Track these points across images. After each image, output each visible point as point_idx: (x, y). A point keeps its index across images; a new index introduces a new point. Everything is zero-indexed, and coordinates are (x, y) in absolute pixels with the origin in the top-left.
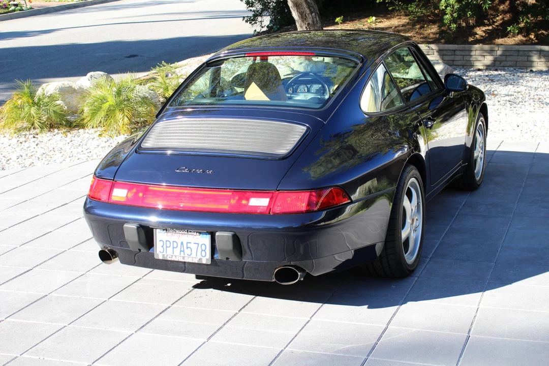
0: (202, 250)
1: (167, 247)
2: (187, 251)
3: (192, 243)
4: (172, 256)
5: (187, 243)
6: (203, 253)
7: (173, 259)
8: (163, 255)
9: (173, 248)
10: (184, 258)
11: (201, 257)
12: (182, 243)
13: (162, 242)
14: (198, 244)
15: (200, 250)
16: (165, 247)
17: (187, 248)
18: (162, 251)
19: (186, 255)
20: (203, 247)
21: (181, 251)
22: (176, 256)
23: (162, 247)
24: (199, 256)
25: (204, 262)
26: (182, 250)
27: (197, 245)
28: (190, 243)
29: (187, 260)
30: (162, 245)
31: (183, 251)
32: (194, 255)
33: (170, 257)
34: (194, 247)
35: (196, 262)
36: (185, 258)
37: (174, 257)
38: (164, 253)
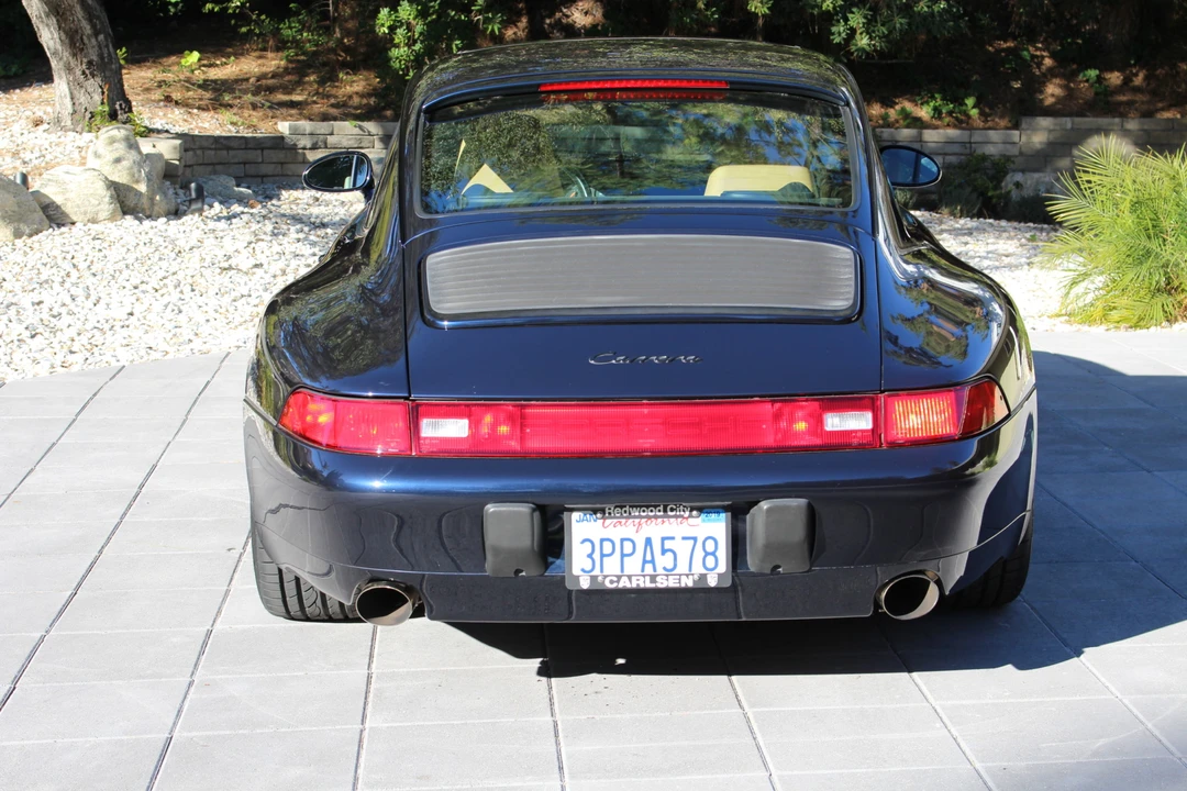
0: (707, 554)
1: (603, 556)
2: (664, 561)
3: (678, 538)
4: (619, 577)
5: (663, 539)
6: (710, 561)
7: (621, 585)
8: (593, 579)
9: (623, 556)
10: (653, 578)
11: (704, 572)
12: (648, 541)
13: (588, 544)
14: (695, 539)
15: (699, 553)
16: (597, 556)
17: (664, 551)
18: (588, 568)
19: (660, 571)
20: (710, 546)
21: (645, 562)
22: (630, 577)
23: (590, 556)
24: (698, 569)
25: (712, 582)
26: (649, 558)
27: (692, 542)
28: (673, 538)
29: (662, 583)
30: (590, 551)
31: (653, 561)
32: (682, 568)
33: (612, 582)
34: (683, 549)
35: (690, 584)
36: (658, 579)
37: (624, 579)
38: (597, 572)
